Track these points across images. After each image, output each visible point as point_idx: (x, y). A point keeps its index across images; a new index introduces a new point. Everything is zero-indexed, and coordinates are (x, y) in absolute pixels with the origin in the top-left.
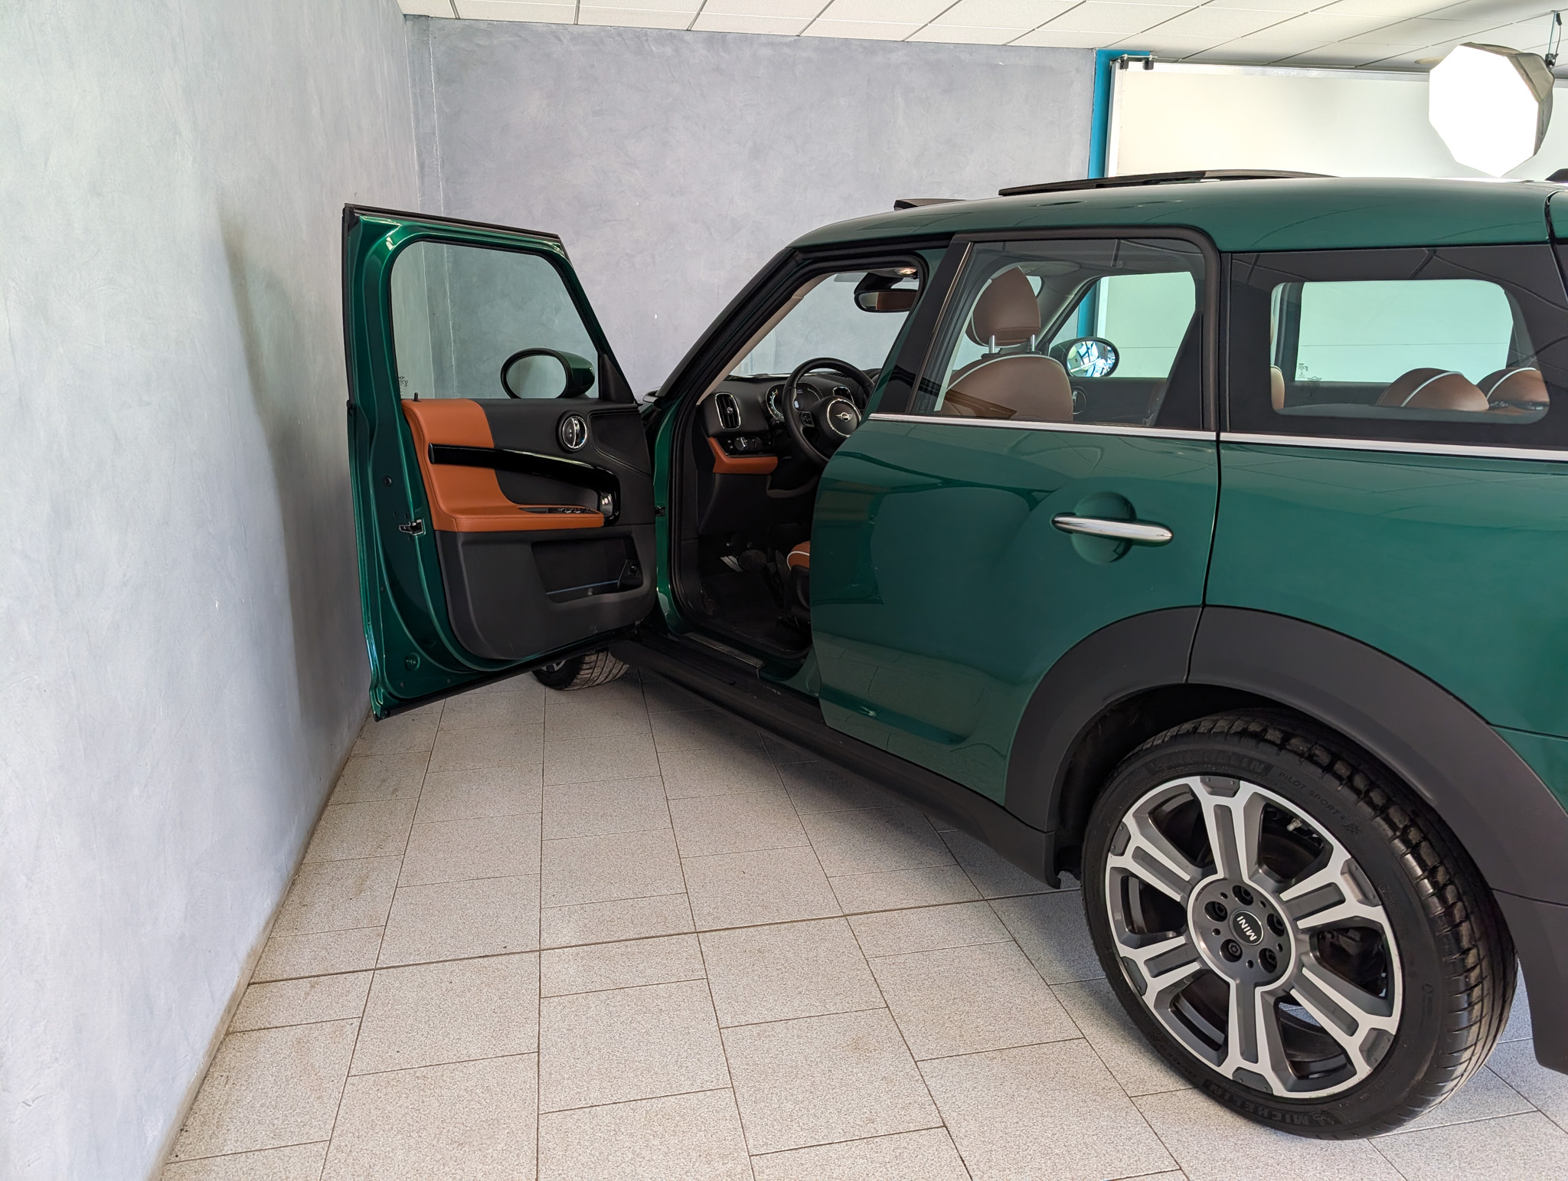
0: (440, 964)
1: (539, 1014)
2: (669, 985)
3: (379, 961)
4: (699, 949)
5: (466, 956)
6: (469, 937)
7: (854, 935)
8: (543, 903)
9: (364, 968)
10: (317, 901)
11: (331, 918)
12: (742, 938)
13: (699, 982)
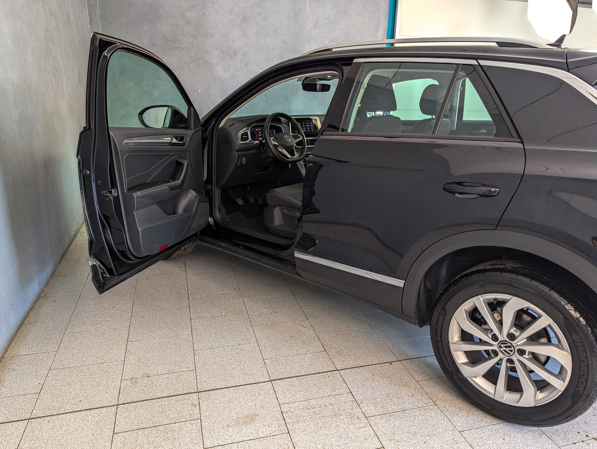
0: (64, 415)
1: (112, 443)
2: (180, 423)
3: (32, 414)
4: (198, 402)
5: (79, 409)
6: (82, 398)
7: (275, 391)
8: (123, 377)
9: (24, 419)
10: (6, 379)
11: (11, 389)
12: (221, 395)
13: (196, 421)
